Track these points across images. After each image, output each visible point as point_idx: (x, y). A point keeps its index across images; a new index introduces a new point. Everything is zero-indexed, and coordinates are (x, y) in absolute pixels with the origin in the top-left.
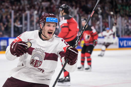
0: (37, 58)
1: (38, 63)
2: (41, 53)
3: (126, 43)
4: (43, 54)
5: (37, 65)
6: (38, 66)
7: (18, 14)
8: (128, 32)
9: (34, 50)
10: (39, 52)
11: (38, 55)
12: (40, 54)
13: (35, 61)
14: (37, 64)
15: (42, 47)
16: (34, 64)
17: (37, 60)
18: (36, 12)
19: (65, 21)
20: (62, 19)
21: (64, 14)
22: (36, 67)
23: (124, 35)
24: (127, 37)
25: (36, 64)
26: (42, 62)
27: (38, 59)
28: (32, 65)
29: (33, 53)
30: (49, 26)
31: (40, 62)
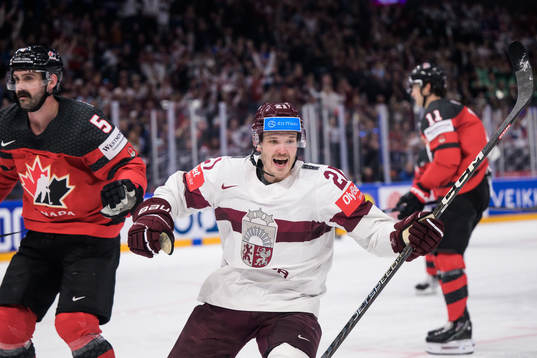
0: (256, 241)
1: (262, 254)
2: (264, 223)
3: (514, 200)
4: (270, 224)
5: (259, 260)
6: (264, 261)
7: (134, 114)
8: (518, 160)
9: (245, 218)
10: (258, 221)
11: (256, 231)
12: (262, 228)
13: (252, 250)
14: (260, 257)
15: (265, 205)
16: (251, 257)
17: (256, 247)
18: (196, 104)
19: (448, 126)
20: (434, 117)
21: (433, 98)
22: (257, 266)
23: (506, 170)
24: (515, 177)
25: (255, 258)
26: (272, 249)
27: (260, 244)
28: (247, 261)
29: (244, 227)
30: (275, 142)
31: (267, 249)
